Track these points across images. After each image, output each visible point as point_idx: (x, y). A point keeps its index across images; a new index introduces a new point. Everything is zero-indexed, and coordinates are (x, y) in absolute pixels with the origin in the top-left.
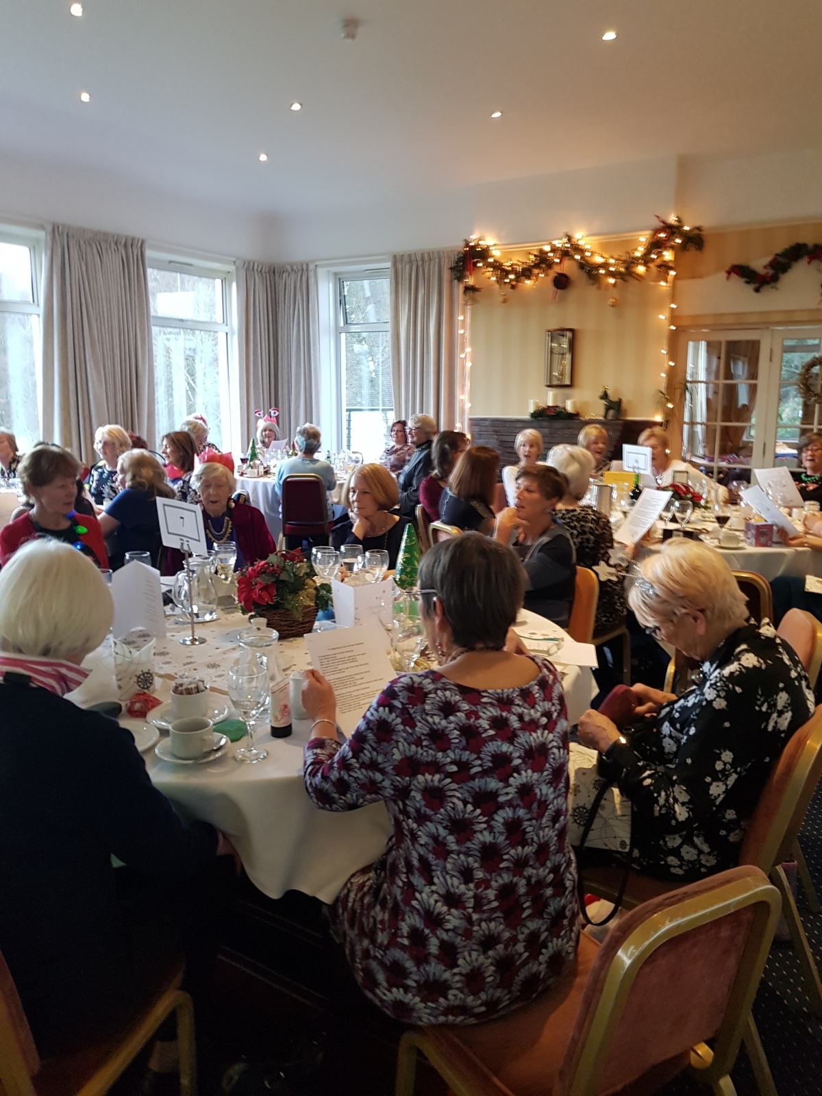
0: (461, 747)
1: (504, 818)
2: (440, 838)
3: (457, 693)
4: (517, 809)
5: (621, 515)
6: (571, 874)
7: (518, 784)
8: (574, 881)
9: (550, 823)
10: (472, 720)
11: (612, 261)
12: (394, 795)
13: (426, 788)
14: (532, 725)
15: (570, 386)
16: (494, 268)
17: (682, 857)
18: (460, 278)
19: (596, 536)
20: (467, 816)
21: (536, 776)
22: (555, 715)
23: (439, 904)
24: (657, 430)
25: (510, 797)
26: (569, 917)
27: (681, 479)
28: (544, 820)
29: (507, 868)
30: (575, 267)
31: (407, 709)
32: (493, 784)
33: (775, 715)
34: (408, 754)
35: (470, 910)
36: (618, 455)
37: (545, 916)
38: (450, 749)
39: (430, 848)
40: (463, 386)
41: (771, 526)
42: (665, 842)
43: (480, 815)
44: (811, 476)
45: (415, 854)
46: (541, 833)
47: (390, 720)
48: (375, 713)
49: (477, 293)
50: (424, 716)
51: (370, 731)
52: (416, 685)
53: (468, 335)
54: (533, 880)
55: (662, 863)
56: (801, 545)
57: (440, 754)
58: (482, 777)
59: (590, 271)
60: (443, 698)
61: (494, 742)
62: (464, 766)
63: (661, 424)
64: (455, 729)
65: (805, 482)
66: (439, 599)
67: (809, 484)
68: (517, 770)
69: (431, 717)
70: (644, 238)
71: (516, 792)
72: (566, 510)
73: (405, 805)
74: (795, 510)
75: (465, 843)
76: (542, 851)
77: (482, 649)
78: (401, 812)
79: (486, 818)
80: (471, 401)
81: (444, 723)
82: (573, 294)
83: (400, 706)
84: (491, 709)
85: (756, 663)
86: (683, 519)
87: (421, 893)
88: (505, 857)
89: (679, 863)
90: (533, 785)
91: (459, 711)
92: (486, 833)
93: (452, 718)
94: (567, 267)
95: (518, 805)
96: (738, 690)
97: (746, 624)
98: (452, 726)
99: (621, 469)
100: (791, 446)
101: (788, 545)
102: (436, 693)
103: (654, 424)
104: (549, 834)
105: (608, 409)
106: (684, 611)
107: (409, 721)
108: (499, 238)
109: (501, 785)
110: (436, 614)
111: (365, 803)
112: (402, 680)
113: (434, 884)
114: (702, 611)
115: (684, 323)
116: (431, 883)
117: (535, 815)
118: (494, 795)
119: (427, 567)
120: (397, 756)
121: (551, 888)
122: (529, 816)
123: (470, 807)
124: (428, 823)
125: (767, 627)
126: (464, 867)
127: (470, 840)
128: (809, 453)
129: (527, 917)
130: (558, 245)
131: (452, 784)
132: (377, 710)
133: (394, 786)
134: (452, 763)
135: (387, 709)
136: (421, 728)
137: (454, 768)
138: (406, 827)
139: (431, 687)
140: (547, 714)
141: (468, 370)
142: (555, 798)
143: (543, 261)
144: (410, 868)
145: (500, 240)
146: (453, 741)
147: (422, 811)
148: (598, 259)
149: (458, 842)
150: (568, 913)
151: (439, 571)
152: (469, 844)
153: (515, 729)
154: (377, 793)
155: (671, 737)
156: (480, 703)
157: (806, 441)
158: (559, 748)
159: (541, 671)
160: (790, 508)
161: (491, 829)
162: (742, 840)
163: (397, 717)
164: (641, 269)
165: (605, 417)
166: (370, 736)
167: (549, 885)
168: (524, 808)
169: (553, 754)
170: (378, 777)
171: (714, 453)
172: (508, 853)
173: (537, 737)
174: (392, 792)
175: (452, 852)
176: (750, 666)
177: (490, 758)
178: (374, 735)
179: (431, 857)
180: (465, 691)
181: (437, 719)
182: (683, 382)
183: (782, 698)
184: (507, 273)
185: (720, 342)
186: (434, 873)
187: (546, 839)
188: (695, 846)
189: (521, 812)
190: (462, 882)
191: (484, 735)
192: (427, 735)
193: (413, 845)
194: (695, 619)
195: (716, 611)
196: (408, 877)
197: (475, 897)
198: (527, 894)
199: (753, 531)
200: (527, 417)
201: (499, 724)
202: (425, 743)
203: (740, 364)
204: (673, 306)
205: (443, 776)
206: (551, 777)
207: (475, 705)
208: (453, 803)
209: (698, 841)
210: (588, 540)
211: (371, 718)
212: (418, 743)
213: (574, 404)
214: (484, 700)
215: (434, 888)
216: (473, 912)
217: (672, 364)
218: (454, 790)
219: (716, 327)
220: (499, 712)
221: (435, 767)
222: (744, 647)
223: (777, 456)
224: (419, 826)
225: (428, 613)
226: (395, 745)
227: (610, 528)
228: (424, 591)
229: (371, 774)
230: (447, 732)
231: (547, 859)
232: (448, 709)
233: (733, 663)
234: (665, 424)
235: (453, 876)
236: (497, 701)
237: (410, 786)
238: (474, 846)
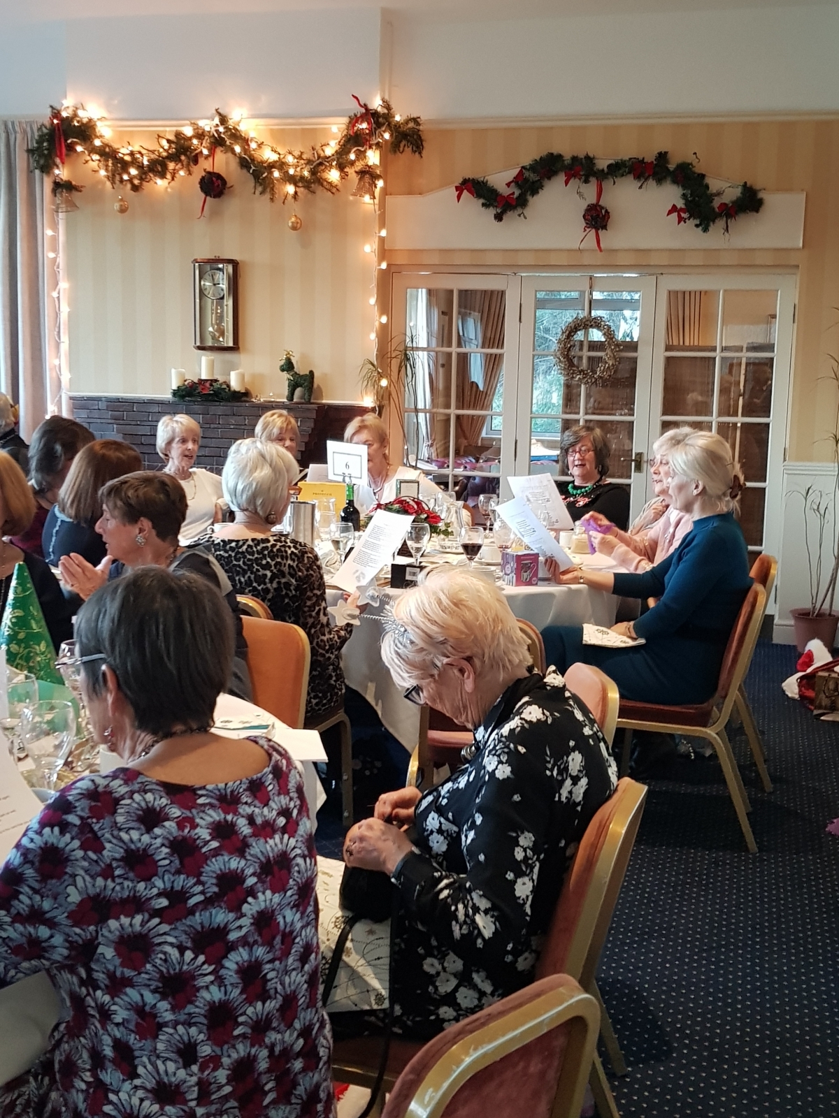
0: (173, 870)
1: (237, 963)
2: (147, 1008)
3: (163, 794)
4: (255, 947)
5: (331, 547)
6: (325, 1038)
7: (254, 911)
8: (329, 1049)
9: (297, 964)
10: (186, 831)
11: (290, 159)
12: (67, 958)
13: (121, 937)
14: (266, 830)
15: (235, 348)
16: (101, 155)
17: (459, 1004)
18: (46, 168)
19: (299, 579)
20: (185, 967)
21: (277, 898)
22: (295, 812)
23: (146, 1103)
24: (370, 418)
25: (244, 931)
26: (324, 1099)
27: (408, 493)
28: (290, 960)
29: (244, 1036)
30: (234, 164)
31: (90, 825)
32: (220, 916)
33: (568, 782)
34: (91, 892)
35: (193, 1104)
36: (321, 458)
37: (293, 1101)
38: (156, 874)
39: (132, 1027)
40: (58, 345)
41: (537, 555)
42: (436, 988)
43: (203, 963)
44: (581, 488)
45: (107, 1040)
46: (287, 980)
47: (61, 845)
48: (36, 837)
49: (75, 194)
50: (115, 833)
51: (27, 866)
52: (100, 789)
53: (61, 260)
54: (277, 1049)
55: (432, 1017)
56: (576, 580)
57: (141, 886)
58: (205, 909)
59: (258, 172)
60: (143, 804)
61: (219, 858)
62: (177, 897)
63: (373, 410)
64: (163, 845)
65: (574, 496)
66: (110, 667)
67: (579, 499)
68: (252, 892)
69: (127, 832)
70: (336, 129)
71: (252, 924)
72: (253, 540)
73: (89, 971)
74: (562, 534)
75: (184, 1007)
76: (289, 1006)
77: (184, 732)
78: (83, 983)
79: (213, 967)
80: (71, 369)
81: (146, 839)
82: (232, 205)
83: (78, 822)
84: (211, 812)
85: (540, 716)
86: (418, 550)
87: (116, 1093)
88: (241, 1019)
89: (455, 1014)
90: (273, 911)
91: (168, 819)
92: (214, 989)
93: (157, 831)
94: (222, 163)
95: (255, 942)
96: (522, 750)
97: (527, 674)
98: (159, 841)
99: (325, 477)
100: (550, 445)
101: (560, 583)
102: (131, 798)
103: (362, 411)
104: (297, 979)
105: (293, 387)
106: (446, 660)
107: (92, 842)
108: (108, 106)
109: (231, 916)
110: (108, 690)
111: (20, 975)
112: (78, 784)
113: (138, 1076)
114: (469, 659)
115: (400, 260)
116: (133, 1075)
117: (278, 953)
118: (223, 931)
119: (88, 621)
120: (74, 897)
121: (300, 1060)
122: (270, 956)
123: (189, 955)
124: (128, 990)
125: (553, 675)
126: (184, 1043)
127: (192, 1002)
128: (577, 456)
129: (270, 1103)
130: (207, 129)
131: (163, 925)
132: (39, 833)
133: (70, 942)
134: (159, 895)
135: (56, 829)
136: (111, 851)
137: (164, 902)
138: (93, 1004)
139: (124, 790)
140: (285, 812)
141: (64, 316)
142: (302, 927)
143: (182, 151)
144: (98, 1060)
145: (109, 112)
146: (162, 863)
147: (118, 974)
148: (268, 155)
149: (174, 1009)
150: (323, 1095)
151: (106, 626)
152: (190, 1009)
153: (245, 836)
154: (40, 957)
155: (440, 831)
156: (195, 806)
157: (572, 439)
158: (304, 857)
159: (270, 756)
160: (557, 531)
161: (220, 981)
162: (533, 966)
163: (72, 839)
164: (333, 175)
165: (291, 397)
166: (29, 872)
167: (299, 1055)
168: (263, 945)
169: (298, 865)
170: (44, 932)
171: (448, 455)
172: (244, 1013)
173: (275, 844)
174: (66, 952)
175: (165, 1024)
176: (534, 720)
177: (214, 881)
178: (37, 870)
179: (132, 1039)
180: (176, 791)
181: (135, 835)
182: (402, 348)
183: (575, 761)
184: (125, 166)
185: (451, 292)
186: (137, 1062)
187: (293, 988)
188: (474, 987)
189: (260, 952)
190: (181, 1064)
191: (204, 850)
192: (122, 859)
193: (104, 1027)
194: (462, 671)
195: (486, 658)
196: (95, 1076)
197: (200, 1083)
198: (269, 1070)
199: (513, 564)
200: (168, 396)
201: (223, 831)
202: (117, 872)
203: (470, 323)
204: (384, 233)
205: (147, 916)
206: (296, 897)
207: (190, 809)
208: (165, 953)
209: (477, 978)
210: (288, 585)
211: (31, 846)
212: (108, 873)
213: (242, 376)
214: (201, 801)
215: (137, 1082)
216: (198, 1105)
217: (384, 319)
218: (165, 934)
219: (438, 270)
220: (223, 816)
221: (135, 904)
222: (526, 699)
223: (533, 459)
224: (112, 998)
225: (94, 688)
226: (70, 881)
227: (319, 568)
228: (85, 659)
229: (31, 929)
230: (151, 851)
231: (295, 1017)
232: (150, 818)
233: (513, 719)
234: (379, 410)
235: (167, 1059)
236: (218, 800)
237: (97, 937)
238: (197, 1010)
